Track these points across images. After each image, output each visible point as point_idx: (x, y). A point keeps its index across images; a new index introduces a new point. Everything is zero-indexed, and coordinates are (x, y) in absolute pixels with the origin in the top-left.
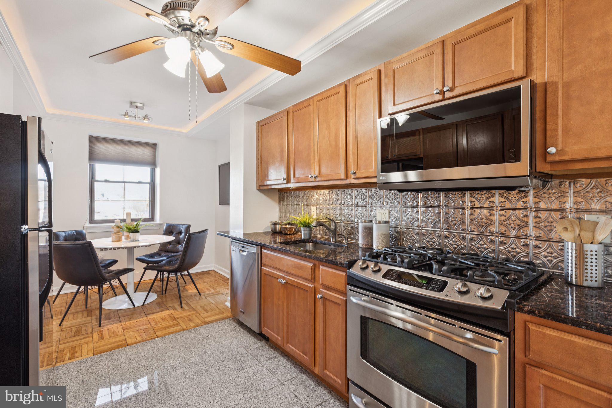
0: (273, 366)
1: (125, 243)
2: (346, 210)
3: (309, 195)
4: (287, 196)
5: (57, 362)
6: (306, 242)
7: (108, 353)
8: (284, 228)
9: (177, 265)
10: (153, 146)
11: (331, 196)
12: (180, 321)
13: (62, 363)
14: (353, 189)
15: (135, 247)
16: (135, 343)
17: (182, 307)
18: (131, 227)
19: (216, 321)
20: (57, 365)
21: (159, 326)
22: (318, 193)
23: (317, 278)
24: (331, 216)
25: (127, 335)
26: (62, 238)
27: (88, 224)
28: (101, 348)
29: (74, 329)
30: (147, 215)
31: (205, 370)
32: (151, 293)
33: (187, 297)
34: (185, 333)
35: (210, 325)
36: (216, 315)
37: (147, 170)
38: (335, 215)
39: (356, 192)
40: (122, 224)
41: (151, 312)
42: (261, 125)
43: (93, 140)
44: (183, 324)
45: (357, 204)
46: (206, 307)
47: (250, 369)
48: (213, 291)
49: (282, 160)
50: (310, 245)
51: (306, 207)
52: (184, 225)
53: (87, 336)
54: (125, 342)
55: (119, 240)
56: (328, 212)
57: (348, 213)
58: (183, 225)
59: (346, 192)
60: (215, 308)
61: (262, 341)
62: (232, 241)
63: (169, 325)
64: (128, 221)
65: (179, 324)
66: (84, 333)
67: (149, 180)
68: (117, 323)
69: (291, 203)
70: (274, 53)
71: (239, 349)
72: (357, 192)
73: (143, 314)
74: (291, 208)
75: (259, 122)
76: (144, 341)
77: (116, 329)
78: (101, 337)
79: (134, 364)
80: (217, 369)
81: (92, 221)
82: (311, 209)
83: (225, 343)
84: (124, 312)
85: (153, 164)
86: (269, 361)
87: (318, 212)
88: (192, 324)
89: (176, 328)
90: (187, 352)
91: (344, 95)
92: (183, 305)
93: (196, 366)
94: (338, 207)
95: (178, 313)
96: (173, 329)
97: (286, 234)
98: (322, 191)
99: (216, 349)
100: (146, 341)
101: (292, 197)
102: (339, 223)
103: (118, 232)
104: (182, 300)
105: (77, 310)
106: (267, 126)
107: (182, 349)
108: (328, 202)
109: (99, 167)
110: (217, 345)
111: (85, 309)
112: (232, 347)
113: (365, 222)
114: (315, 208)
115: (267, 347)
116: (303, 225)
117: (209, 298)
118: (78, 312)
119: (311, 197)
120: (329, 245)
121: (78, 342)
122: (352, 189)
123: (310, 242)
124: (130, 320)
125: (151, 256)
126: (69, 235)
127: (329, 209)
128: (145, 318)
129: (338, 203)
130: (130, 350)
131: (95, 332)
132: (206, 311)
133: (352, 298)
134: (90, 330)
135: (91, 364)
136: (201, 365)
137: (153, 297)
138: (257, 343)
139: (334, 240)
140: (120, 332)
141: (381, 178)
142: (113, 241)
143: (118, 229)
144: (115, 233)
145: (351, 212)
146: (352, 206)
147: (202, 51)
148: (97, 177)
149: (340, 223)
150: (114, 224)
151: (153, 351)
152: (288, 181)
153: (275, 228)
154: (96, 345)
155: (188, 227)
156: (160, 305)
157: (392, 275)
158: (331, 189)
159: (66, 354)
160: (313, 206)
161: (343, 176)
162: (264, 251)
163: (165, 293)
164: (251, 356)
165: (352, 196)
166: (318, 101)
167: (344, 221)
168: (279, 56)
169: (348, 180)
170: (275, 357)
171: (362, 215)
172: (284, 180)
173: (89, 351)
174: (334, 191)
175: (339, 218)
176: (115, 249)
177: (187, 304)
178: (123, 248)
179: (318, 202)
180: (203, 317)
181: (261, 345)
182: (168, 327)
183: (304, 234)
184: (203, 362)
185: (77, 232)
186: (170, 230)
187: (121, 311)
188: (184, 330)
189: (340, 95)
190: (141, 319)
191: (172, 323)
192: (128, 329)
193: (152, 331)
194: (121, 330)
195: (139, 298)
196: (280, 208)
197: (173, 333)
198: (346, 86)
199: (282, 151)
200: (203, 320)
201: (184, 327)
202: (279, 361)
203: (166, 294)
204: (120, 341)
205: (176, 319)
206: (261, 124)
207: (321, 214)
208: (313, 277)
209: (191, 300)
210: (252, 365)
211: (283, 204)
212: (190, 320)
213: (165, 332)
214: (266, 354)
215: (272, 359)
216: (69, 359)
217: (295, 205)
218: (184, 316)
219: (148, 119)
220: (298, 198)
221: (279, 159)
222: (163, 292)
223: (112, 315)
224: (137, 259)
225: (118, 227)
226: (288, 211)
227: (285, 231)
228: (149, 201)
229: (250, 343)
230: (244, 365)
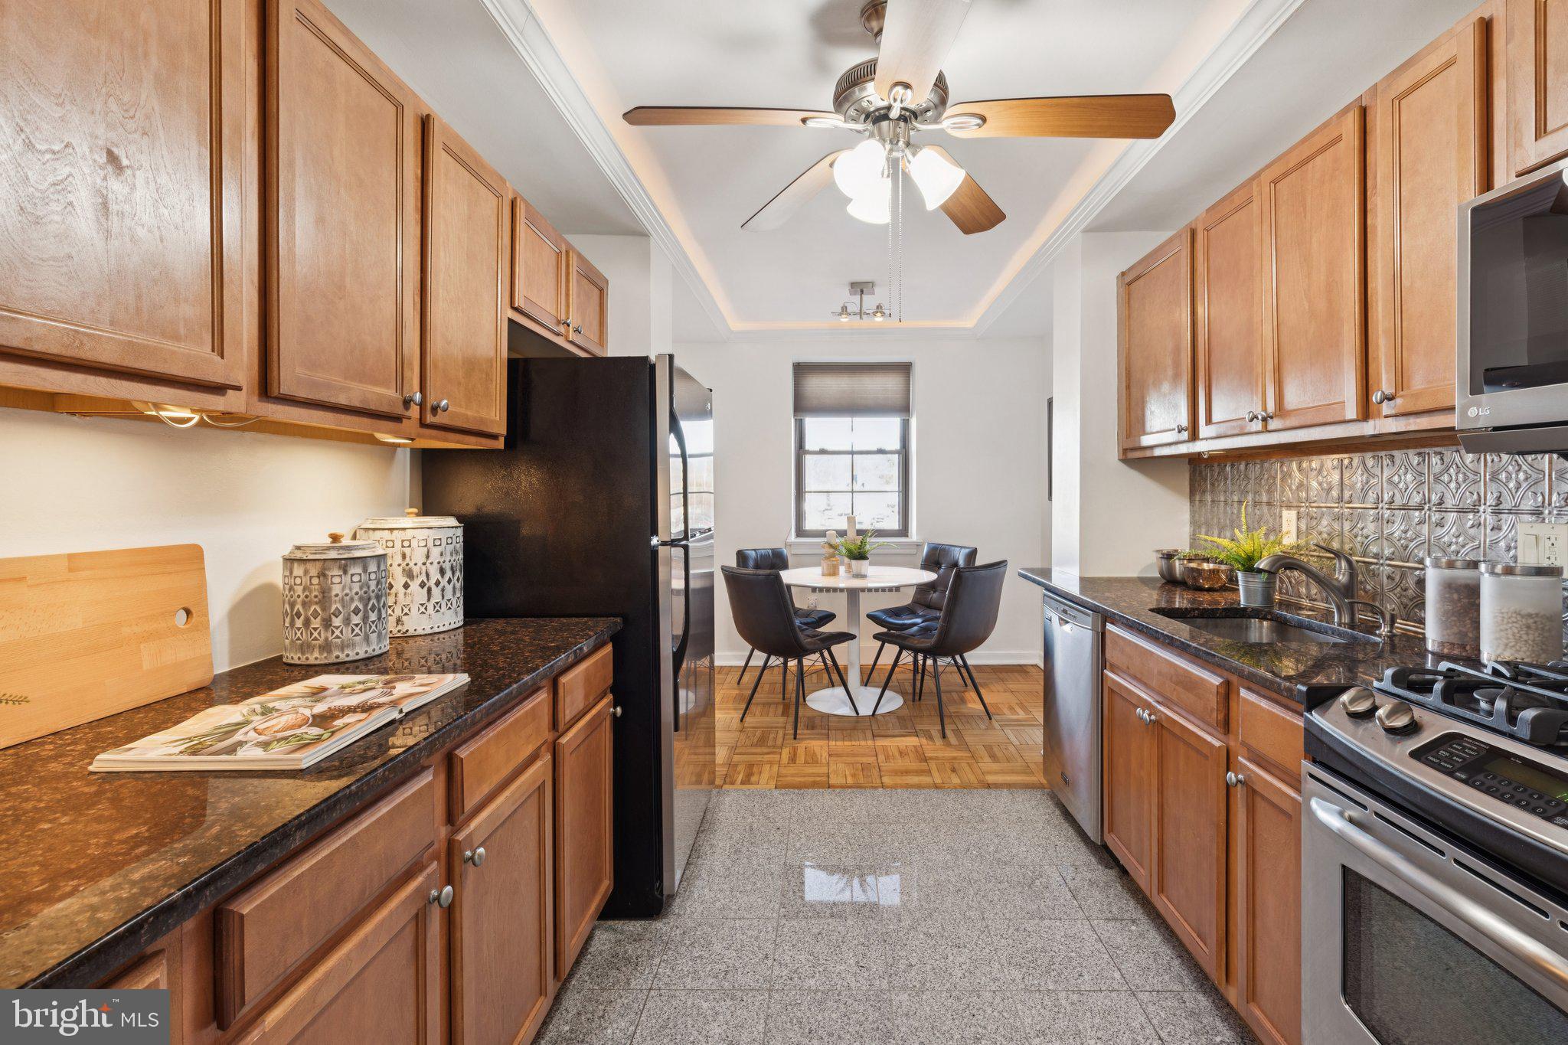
0: (1119, 939)
1: (843, 580)
2: (1398, 520)
3: (1276, 473)
4: (1212, 476)
5: (725, 783)
6: (1250, 617)
7: (796, 791)
8: (1192, 569)
9: (933, 640)
10: (905, 369)
11: (1346, 475)
12: (933, 766)
13: (731, 787)
14: (1427, 450)
15: (863, 590)
16: (842, 787)
17: (944, 736)
18: (852, 547)
19: (1009, 786)
20: (726, 787)
21: (891, 765)
22: (1304, 465)
23: (1233, 725)
24: (1346, 540)
25: (833, 767)
26: (751, 563)
27: (793, 538)
28: (789, 779)
29: (758, 734)
30: (894, 524)
31: (955, 886)
32: (887, 693)
33: (959, 716)
34: (936, 796)
35: (994, 793)
36: (1012, 772)
37: (894, 422)
38: (1359, 538)
39: (1435, 460)
40: (839, 540)
41: (883, 733)
42: (1130, 282)
43: (801, 370)
44: (937, 773)
45: (1440, 504)
46: (995, 749)
47: (1058, 924)
48: (1022, 715)
49: (1177, 376)
50: (1261, 627)
51: (1265, 509)
52: (965, 547)
53: (774, 750)
54: (825, 779)
55: (833, 572)
56: (1336, 526)
57: (1406, 532)
58: (961, 547)
59: (1398, 462)
60: (1017, 756)
61: (1111, 868)
62: (1045, 595)
63: (911, 768)
64: (851, 534)
65: (929, 772)
66: (770, 743)
67: (896, 445)
68: (823, 739)
69: (1222, 499)
70: (1084, 99)
71: (1046, 867)
72: (1442, 459)
73: (869, 734)
74: (1225, 512)
75: (1123, 274)
76: (857, 787)
77: (817, 750)
78: (793, 759)
79: (831, 826)
80: (982, 893)
81: (800, 532)
82: (1281, 517)
83: (1016, 843)
84: (839, 722)
85: (904, 408)
86: (1112, 924)
87: (1303, 527)
88: (956, 780)
89: (921, 778)
90: (929, 836)
91: (1356, 143)
92: (949, 733)
93: (939, 870)
94: (1372, 512)
95: (934, 748)
96: (915, 780)
97: (1201, 589)
98: (1315, 462)
99: (992, 848)
100: (861, 787)
101: (1226, 479)
102: (1372, 563)
103: (833, 556)
104: (946, 720)
105: (770, 700)
106: (1141, 282)
107: (923, 825)
108: (1335, 493)
109: (811, 423)
110: (996, 841)
111: (781, 700)
112: (1030, 859)
113: (1451, 565)
114: (1293, 513)
115: (1120, 888)
116: (1243, 565)
117: (1008, 731)
118: (770, 704)
119: (1283, 479)
120: (1326, 633)
121: (759, 758)
122: (1422, 450)
123: (1265, 618)
124: (843, 740)
125: (896, 612)
126: (761, 556)
127: (1339, 518)
128: (870, 743)
129: (1372, 496)
130: (832, 797)
131: (786, 747)
132: (994, 758)
133: (1314, 804)
134: (779, 742)
135: (767, 801)
136: (950, 873)
137: (893, 702)
138: (1094, 870)
139: (1346, 619)
140: (823, 757)
141: (1472, 412)
142: (823, 575)
143: (832, 550)
144: (826, 558)
145: (1418, 527)
146: (1420, 508)
147: (914, 155)
148: (808, 446)
149: (1376, 564)
150: (825, 540)
151: (868, 812)
152: (1194, 436)
153: (1171, 569)
154: (784, 771)
155: (973, 554)
156: (903, 722)
157: (1451, 753)
158: (1346, 452)
159: (739, 773)
160: (1289, 507)
161: (1351, 412)
162: (1110, 627)
163: (920, 699)
164: (1069, 894)
165: (1421, 474)
166: (1275, 182)
167: (1391, 559)
168: (1103, 101)
169: (1371, 423)
170: (1134, 921)
171: (1461, 539)
172: (1179, 432)
173: (771, 777)
174: (1357, 458)
175: (1374, 549)
176: (828, 590)
177: (957, 732)
178: (842, 590)
179: (1304, 495)
180: (983, 769)
181: (1104, 879)
182: (907, 772)
183: (1247, 591)
184: (955, 869)
185: (773, 550)
186: (935, 559)
187: (834, 719)
188: (937, 787)
189: (1342, 144)
190: (863, 743)
191: (915, 765)
192: (838, 755)
193: (875, 772)
194: (825, 754)
195: (867, 699)
196: (1193, 513)
197: (912, 786)
198: (1364, 112)
199: (1177, 350)
200: (981, 777)
201: (938, 781)
202: (1142, 935)
203: (922, 702)
204: (819, 775)
205: (926, 760)
206: (1128, 279)
207: (1315, 533)
208: (1221, 717)
209: (968, 726)
210: (1065, 917)
211: (1200, 501)
212: (954, 770)
213: (899, 780)
214: (1110, 904)
215: (1124, 922)
216: (742, 783)
217: (1236, 505)
218: (943, 758)
219: (883, 314)
220: (1244, 484)
221: (1170, 372)
222: (915, 696)
223: (818, 722)
224: (869, 616)
225: (831, 546)
226: (1215, 520)
227: (1195, 579)
228: (899, 492)
229: (1077, 863)
230: (1045, 909)
